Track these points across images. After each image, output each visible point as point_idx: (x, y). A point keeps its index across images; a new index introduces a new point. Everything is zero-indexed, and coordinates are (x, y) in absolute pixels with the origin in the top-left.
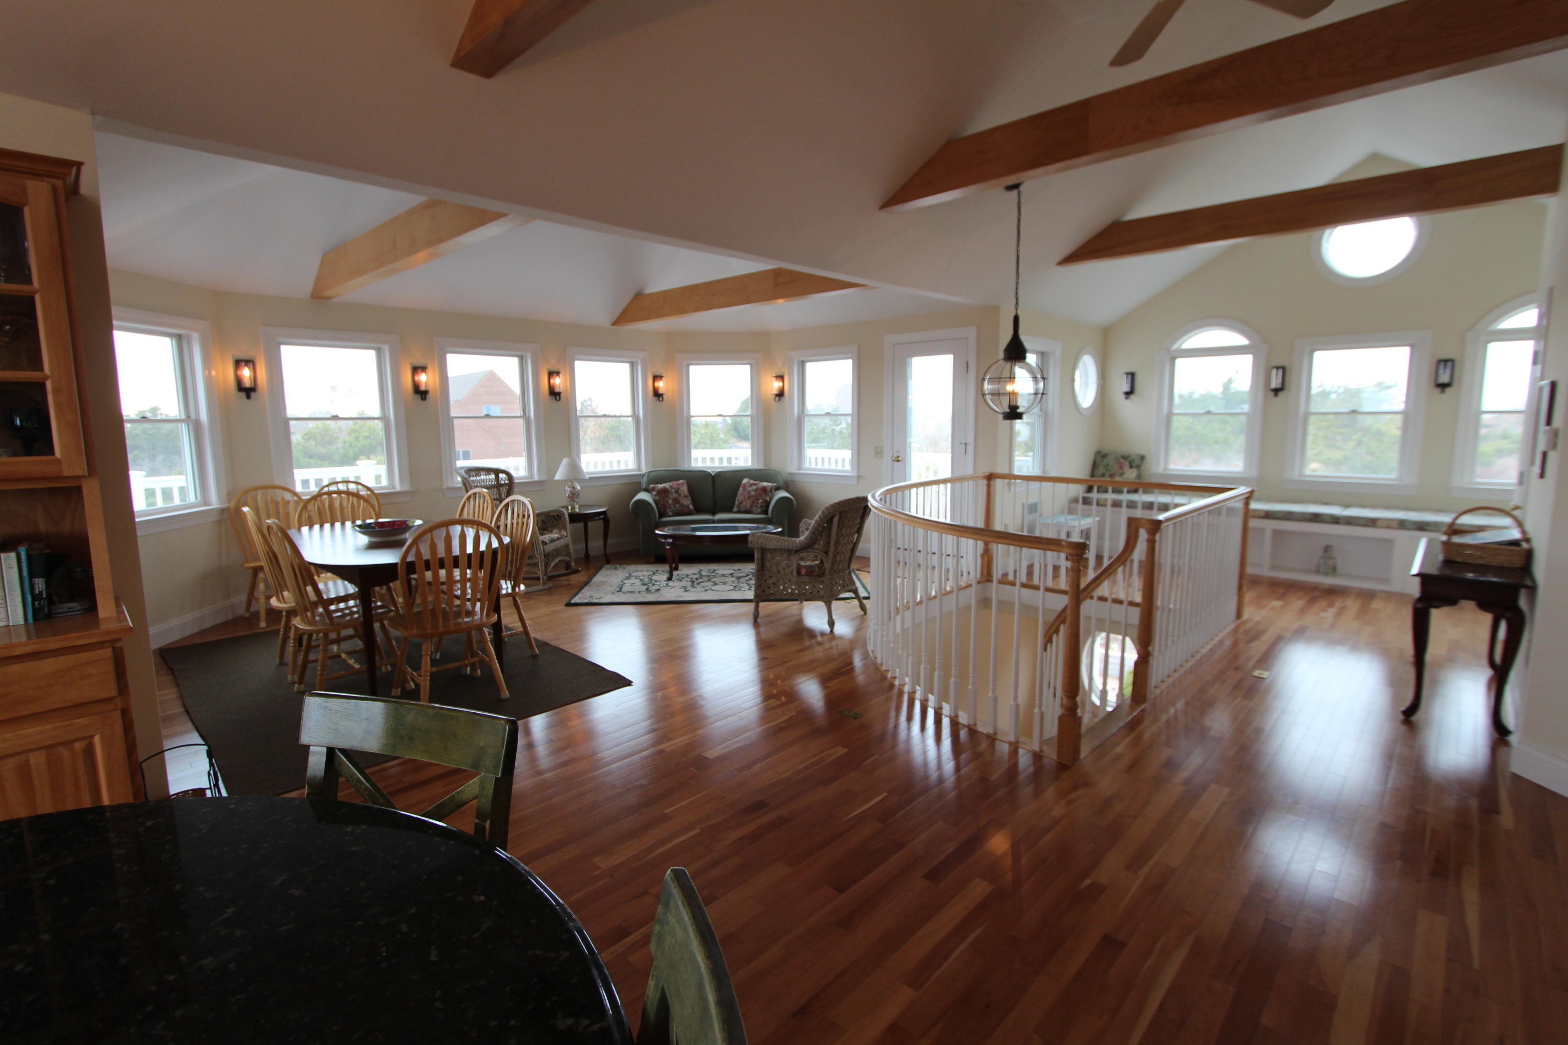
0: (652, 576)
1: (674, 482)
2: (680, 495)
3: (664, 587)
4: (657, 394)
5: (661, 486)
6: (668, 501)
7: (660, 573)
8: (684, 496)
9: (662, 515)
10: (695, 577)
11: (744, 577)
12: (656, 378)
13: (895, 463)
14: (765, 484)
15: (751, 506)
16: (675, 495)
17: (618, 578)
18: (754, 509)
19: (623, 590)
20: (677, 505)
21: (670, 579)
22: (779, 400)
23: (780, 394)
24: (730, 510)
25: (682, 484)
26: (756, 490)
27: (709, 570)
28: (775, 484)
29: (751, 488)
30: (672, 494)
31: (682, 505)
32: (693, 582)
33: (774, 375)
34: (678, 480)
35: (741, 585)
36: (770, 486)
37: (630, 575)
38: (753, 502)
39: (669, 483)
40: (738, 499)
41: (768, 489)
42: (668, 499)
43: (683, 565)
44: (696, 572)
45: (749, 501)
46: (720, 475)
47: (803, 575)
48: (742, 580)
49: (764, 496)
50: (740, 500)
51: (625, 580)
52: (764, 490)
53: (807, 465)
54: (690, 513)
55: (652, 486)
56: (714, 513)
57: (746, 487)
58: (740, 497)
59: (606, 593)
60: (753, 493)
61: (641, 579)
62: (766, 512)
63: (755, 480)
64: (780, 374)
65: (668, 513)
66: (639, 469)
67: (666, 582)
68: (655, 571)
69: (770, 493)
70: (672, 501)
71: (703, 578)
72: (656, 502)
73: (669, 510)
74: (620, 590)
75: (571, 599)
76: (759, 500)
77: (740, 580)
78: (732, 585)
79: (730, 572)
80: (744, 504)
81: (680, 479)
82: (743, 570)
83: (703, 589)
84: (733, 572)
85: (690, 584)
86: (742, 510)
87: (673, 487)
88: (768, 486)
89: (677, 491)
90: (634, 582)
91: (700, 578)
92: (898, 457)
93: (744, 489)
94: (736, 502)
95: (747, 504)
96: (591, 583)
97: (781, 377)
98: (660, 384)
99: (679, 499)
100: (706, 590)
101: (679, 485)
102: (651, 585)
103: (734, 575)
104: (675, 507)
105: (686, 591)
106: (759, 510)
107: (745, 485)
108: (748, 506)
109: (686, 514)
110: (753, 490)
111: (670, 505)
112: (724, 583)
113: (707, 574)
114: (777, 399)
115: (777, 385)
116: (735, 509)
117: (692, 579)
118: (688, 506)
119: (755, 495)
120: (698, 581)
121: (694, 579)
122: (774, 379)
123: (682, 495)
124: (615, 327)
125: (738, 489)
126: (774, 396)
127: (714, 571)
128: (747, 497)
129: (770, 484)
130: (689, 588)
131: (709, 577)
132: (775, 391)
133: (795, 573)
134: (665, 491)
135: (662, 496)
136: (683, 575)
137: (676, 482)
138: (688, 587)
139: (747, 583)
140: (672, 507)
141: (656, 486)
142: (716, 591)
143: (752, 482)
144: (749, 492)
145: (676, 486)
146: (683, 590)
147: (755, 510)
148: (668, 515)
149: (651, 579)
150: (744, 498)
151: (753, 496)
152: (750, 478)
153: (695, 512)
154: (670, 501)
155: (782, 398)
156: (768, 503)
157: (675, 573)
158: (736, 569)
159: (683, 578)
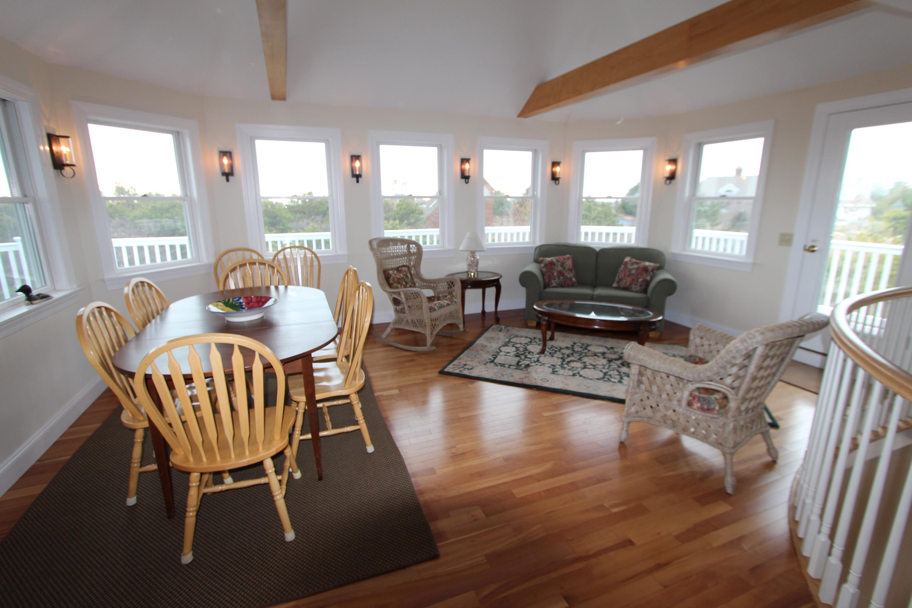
0: (528, 345)
1: (561, 257)
2: (565, 268)
3: (535, 362)
4: (555, 178)
5: (549, 259)
6: (553, 273)
7: (536, 342)
8: (568, 270)
9: (546, 285)
10: (567, 352)
11: (616, 360)
12: (555, 164)
13: (809, 254)
14: (647, 264)
15: (631, 284)
16: (560, 268)
17: (498, 343)
18: (633, 286)
19: (496, 361)
20: (561, 278)
21: (542, 352)
22: (670, 183)
23: (672, 177)
24: (609, 285)
25: (568, 258)
26: (637, 269)
27: (583, 344)
28: (658, 265)
29: (633, 267)
30: (558, 267)
31: (566, 278)
32: (563, 359)
33: (668, 158)
34: (564, 255)
35: (611, 373)
36: (652, 266)
37: (509, 342)
38: (633, 280)
39: (556, 257)
40: (618, 276)
41: (650, 268)
42: (554, 271)
43: (559, 333)
44: (569, 346)
45: (629, 279)
46: (605, 252)
47: (694, 409)
48: (614, 365)
49: (645, 275)
50: (620, 276)
51: (504, 346)
52: (646, 269)
53: (693, 246)
54: (573, 285)
55: (541, 258)
56: (594, 286)
57: (628, 265)
58: (621, 275)
59: (480, 362)
60: (634, 272)
61: (516, 348)
62: (645, 291)
63: (637, 259)
64: (673, 157)
65: (552, 283)
66: (534, 241)
67: (538, 356)
68: (532, 338)
69: (651, 273)
70: (557, 273)
71: (575, 355)
72: (543, 274)
73: (553, 281)
74: (492, 362)
75: (445, 367)
76: (639, 278)
77: (612, 364)
78: (601, 371)
79: (602, 350)
80: (624, 281)
81: (567, 254)
82: (616, 350)
83: (571, 373)
84: (606, 350)
85: (559, 362)
86: (622, 286)
87: (560, 261)
88: (650, 266)
89: (562, 265)
90: (509, 351)
91: (572, 354)
92: (813, 247)
93: (626, 268)
94: (617, 279)
95: (627, 281)
96: (473, 346)
97: (673, 161)
98: (557, 169)
99: (564, 272)
100: (574, 375)
101: (564, 259)
102: (523, 357)
103: (607, 355)
104: (559, 279)
105: (554, 372)
106: (638, 288)
107: (626, 263)
108: (628, 284)
109: (568, 286)
110: (633, 269)
111: (554, 276)
112: (594, 366)
113: (580, 349)
114: (668, 182)
115: (669, 168)
116: (615, 285)
117: (563, 354)
118: (570, 279)
119: (636, 274)
120: (569, 359)
121: (566, 356)
122: (667, 163)
123: (567, 268)
124: (522, 119)
125: (619, 266)
126: (665, 179)
127: (588, 346)
128: (627, 274)
129: (652, 264)
130: (558, 368)
131: (581, 354)
132: (667, 174)
133: (684, 403)
134: (552, 263)
135: (549, 268)
136: (556, 348)
137: (563, 256)
138: (557, 366)
139: (618, 371)
140: (557, 279)
141: (545, 259)
142: (584, 377)
143: (634, 260)
144: (630, 270)
145: (562, 259)
146: (551, 370)
147: (635, 287)
148: (552, 285)
149: (526, 348)
150: (625, 275)
151: (633, 274)
152: (633, 256)
153: (577, 284)
154: (555, 274)
155: (673, 181)
156: (648, 283)
157: (549, 344)
158: (609, 347)
159: (556, 351)
